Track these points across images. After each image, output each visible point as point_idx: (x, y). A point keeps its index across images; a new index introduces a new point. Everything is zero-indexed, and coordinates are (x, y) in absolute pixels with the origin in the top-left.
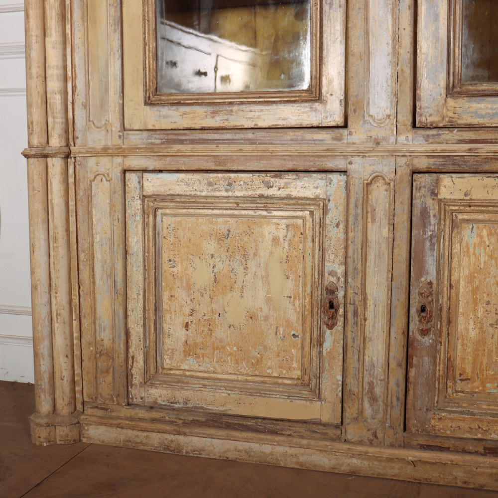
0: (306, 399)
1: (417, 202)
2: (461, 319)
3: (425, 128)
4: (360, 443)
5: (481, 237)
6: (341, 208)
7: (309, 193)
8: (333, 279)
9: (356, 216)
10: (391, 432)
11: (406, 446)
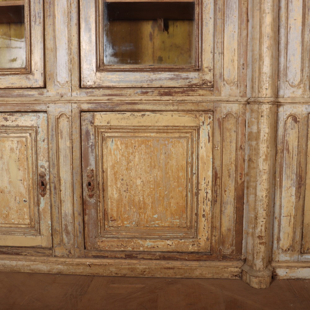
0: (33, 235)
1: (84, 128)
2: (109, 189)
3: (86, 88)
4: (63, 257)
5: (117, 145)
6: (45, 131)
7: (29, 124)
8: (43, 170)
9: (52, 135)
10: (78, 250)
11: (86, 257)
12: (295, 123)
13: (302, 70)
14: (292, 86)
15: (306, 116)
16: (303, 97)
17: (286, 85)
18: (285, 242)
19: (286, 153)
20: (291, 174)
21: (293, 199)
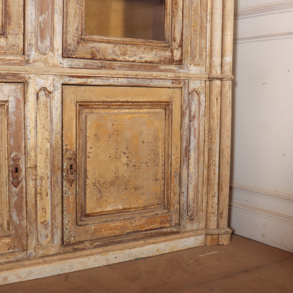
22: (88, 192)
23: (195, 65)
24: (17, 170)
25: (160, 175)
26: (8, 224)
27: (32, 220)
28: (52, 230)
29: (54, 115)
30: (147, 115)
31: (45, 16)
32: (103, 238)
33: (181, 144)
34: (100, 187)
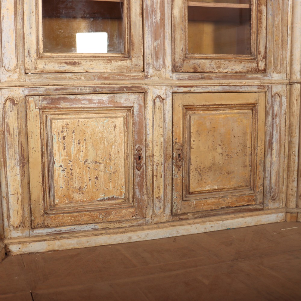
12: (13, 106)
13: (17, 56)
14: (8, 71)
15: (24, 99)
16: (19, 81)
17: (2, 70)
18: (15, 219)
19: (7, 135)
20: (14, 154)
21: (19, 177)
22: (191, 175)
23: (278, 73)
24: (140, 158)
25: (248, 163)
26: (133, 198)
27: (150, 196)
28: (164, 203)
29: (166, 117)
30: (238, 115)
31: (158, 42)
32: (202, 211)
33: (265, 138)
34: (201, 172)
